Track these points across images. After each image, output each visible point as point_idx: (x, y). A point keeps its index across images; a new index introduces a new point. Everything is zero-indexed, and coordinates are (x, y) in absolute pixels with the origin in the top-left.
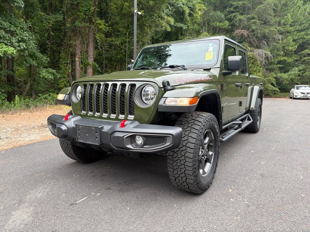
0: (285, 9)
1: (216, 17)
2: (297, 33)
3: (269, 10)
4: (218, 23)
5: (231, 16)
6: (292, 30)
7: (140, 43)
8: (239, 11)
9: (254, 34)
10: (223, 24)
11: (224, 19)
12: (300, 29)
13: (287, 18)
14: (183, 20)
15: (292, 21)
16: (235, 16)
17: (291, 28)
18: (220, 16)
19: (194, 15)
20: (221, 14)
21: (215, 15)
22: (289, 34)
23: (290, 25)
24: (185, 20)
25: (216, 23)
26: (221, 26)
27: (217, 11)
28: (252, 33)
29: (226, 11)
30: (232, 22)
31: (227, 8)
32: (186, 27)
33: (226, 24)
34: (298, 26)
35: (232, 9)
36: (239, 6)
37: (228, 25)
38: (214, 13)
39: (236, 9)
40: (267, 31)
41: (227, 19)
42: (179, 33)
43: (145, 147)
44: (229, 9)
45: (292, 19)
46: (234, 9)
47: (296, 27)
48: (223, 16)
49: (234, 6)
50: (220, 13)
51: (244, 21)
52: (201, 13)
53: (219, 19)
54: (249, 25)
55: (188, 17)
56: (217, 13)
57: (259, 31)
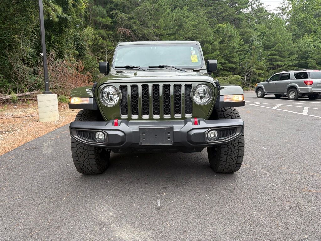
0: (158, 13)
1: (98, 11)
2: (168, 36)
3: (145, 13)
4: (101, 19)
5: (113, 14)
6: (164, 33)
7: (22, 32)
8: (119, 9)
9: (135, 34)
10: (106, 20)
11: (106, 15)
12: (170, 33)
13: (160, 22)
14: (67, 10)
15: (164, 25)
16: (116, 14)
17: (163, 31)
18: (102, 11)
19: (78, 6)
20: (103, 10)
21: (97, 9)
22: (162, 37)
23: (163, 29)
24: (69, 10)
25: (99, 19)
26: (104, 22)
27: (99, 6)
28: (134, 33)
29: (107, 7)
30: (115, 19)
31: (108, 4)
32: (71, 18)
33: (109, 21)
34: (169, 30)
35: (113, 6)
36: (119, 4)
37: (110, 22)
38: (96, 8)
39: (117, 7)
40: (146, 32)
41: (110, 16)
42: (63, 24)
43: (220, 139)
44: (110, 5)
45: (164, 23)
46: (115, 6)
47: (167, 31)
48: (105, 12)
49: (115, 3)
50: (102, 8)
51: (125, 20)
52: (86, 5)
53: (101, 15)
54: (130, 24)
55: (72, 8)
56: (99, 8)
57: (139, 32)
